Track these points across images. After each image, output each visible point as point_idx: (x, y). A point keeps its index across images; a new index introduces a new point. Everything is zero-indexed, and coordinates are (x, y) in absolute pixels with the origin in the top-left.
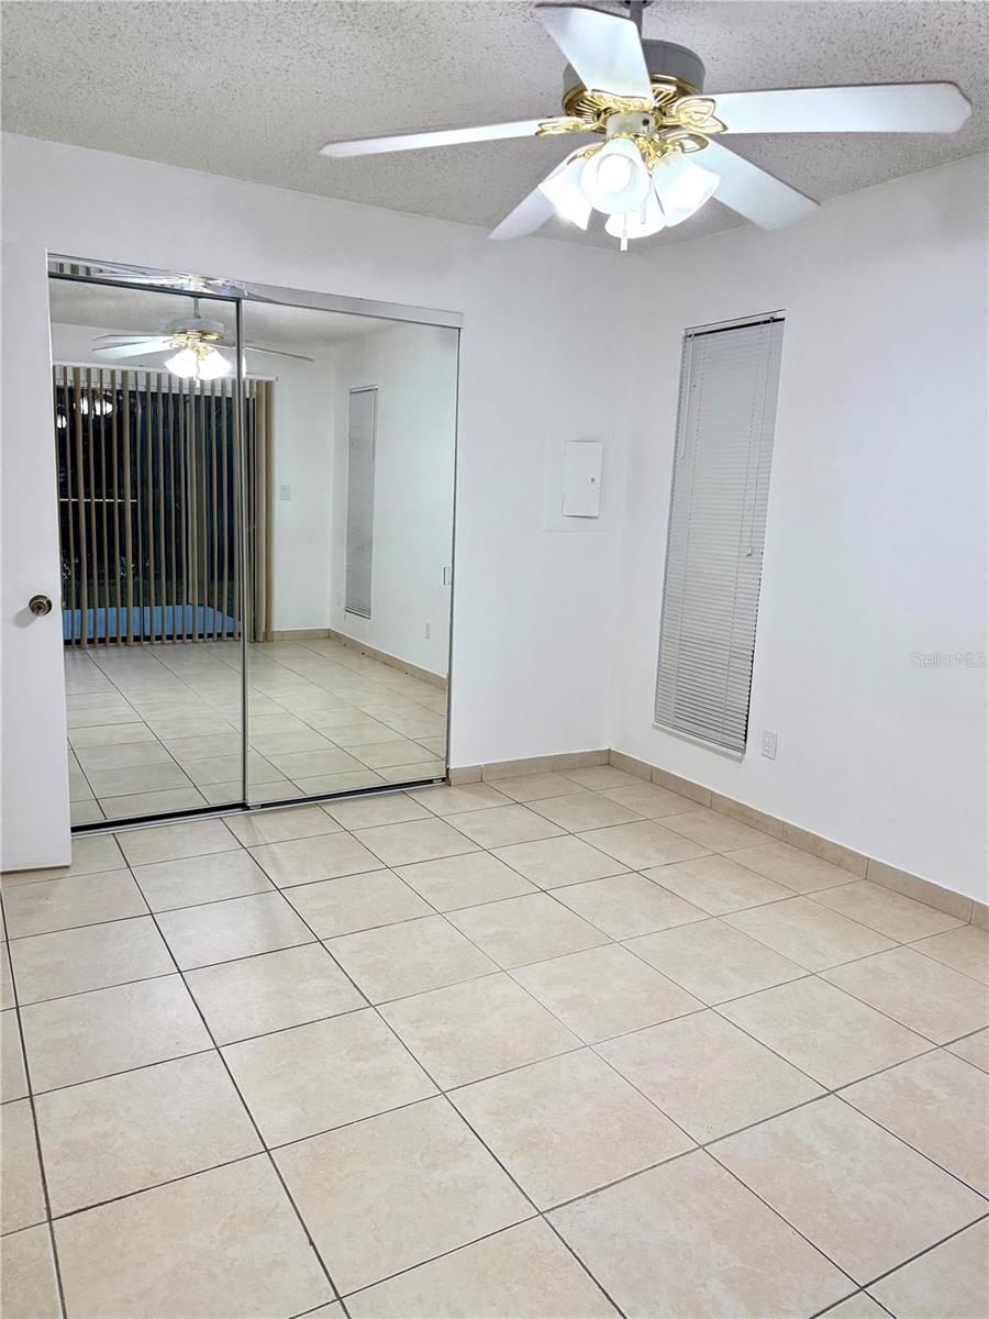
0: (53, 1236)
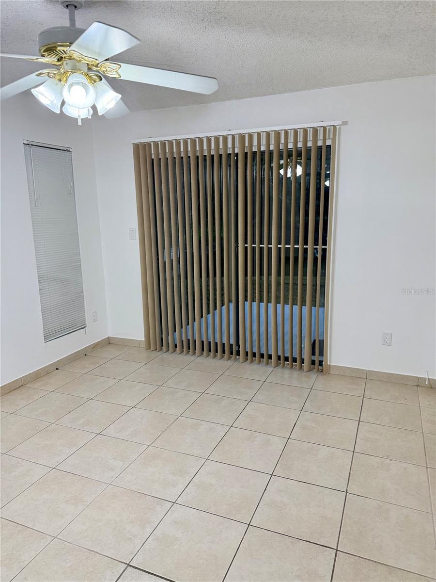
0: (338, 543)
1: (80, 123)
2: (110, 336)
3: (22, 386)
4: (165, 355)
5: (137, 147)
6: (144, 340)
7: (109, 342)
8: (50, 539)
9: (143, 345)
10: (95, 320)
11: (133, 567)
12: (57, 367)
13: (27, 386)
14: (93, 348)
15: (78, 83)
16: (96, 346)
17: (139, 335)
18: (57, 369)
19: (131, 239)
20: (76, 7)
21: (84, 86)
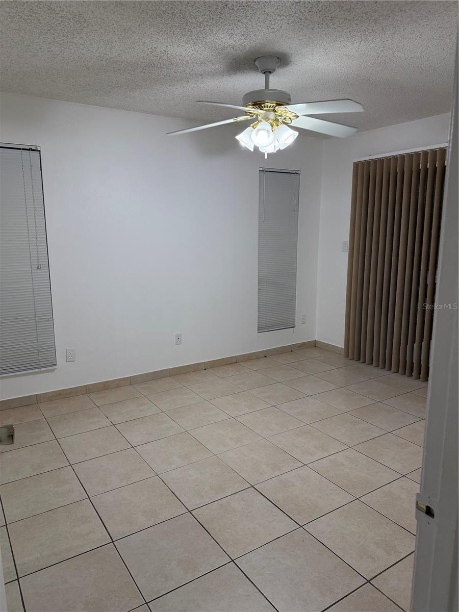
1: (266, 157)
2: (317, 340)
3: (236, 362)
4: (362, 366)
5: (356, 165)
6: (343, 347)
7: (315, 345)
8: (212, 454)
9: (343, 353)
10: (303, 323)
11: (255, 488)
12: (265, 355)
13: (241, 363)
14: (299, 347)
15: (264, 129)
16: (303, 345)
17: (341, 343)
18: (265, 357)
19: (343, 251)
20: (270, 72)
21: (268, 132)
